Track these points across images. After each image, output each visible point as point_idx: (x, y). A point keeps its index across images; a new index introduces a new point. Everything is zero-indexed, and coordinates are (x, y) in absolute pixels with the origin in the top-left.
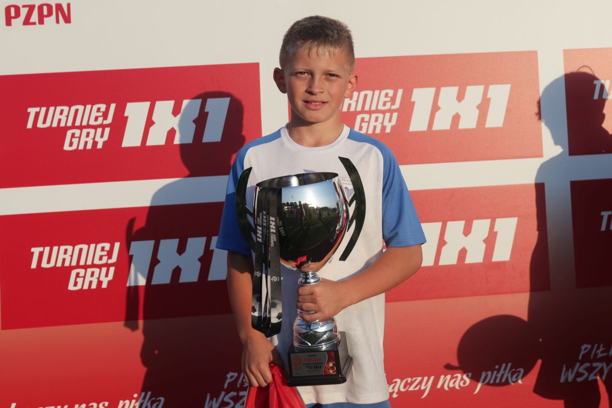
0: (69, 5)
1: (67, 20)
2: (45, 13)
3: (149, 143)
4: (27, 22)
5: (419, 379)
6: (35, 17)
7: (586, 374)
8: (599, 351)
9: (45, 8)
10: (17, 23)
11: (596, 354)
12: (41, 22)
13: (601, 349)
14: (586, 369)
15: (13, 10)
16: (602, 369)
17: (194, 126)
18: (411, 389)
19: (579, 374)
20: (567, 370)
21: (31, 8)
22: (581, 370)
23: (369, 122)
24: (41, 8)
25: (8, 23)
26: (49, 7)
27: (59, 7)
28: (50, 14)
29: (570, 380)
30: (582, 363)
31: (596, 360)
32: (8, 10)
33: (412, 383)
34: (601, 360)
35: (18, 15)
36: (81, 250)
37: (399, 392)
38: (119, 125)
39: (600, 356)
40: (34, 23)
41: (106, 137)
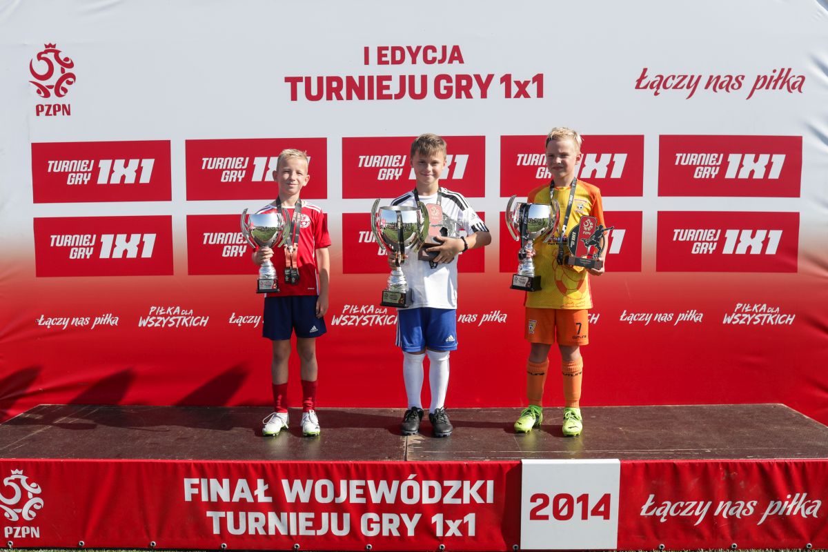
0: (69, 105)
1: (69, 113)
2: (57, 109)
3: (112, 182)
4: (47, 114)
5: (253, 317)
6: (51, 112)
7: (347, 321)
8: (354, 310)
9: (57, 107)
10: (42, 114)
11: (353, 311)
12: (55, 114)
13: (356, 308)
14: (347, 319)
15: (40, 107)
16: (356, 319)
17: (135, 174)
18: (248, 322)
19: (342, 321)
20: (336, 318)
21: (50, 106)
22: (344, 319)
23: (229, 175)
24: (54, 106)
25: (38, 114)
26: (59, 106)
27: (64, 106)
28: (59, 110)
29: (337, 324)
30: (344, 315)
31: (352, 314)
32: (37, 107)
33: (249, 319)
34: (355, 314)
35: (42, 110)
36: (76, 238)
37: (242, 323)
38: (96, 172)
39: (355, 312)
40: (51, 115)
41: (89, 178)
